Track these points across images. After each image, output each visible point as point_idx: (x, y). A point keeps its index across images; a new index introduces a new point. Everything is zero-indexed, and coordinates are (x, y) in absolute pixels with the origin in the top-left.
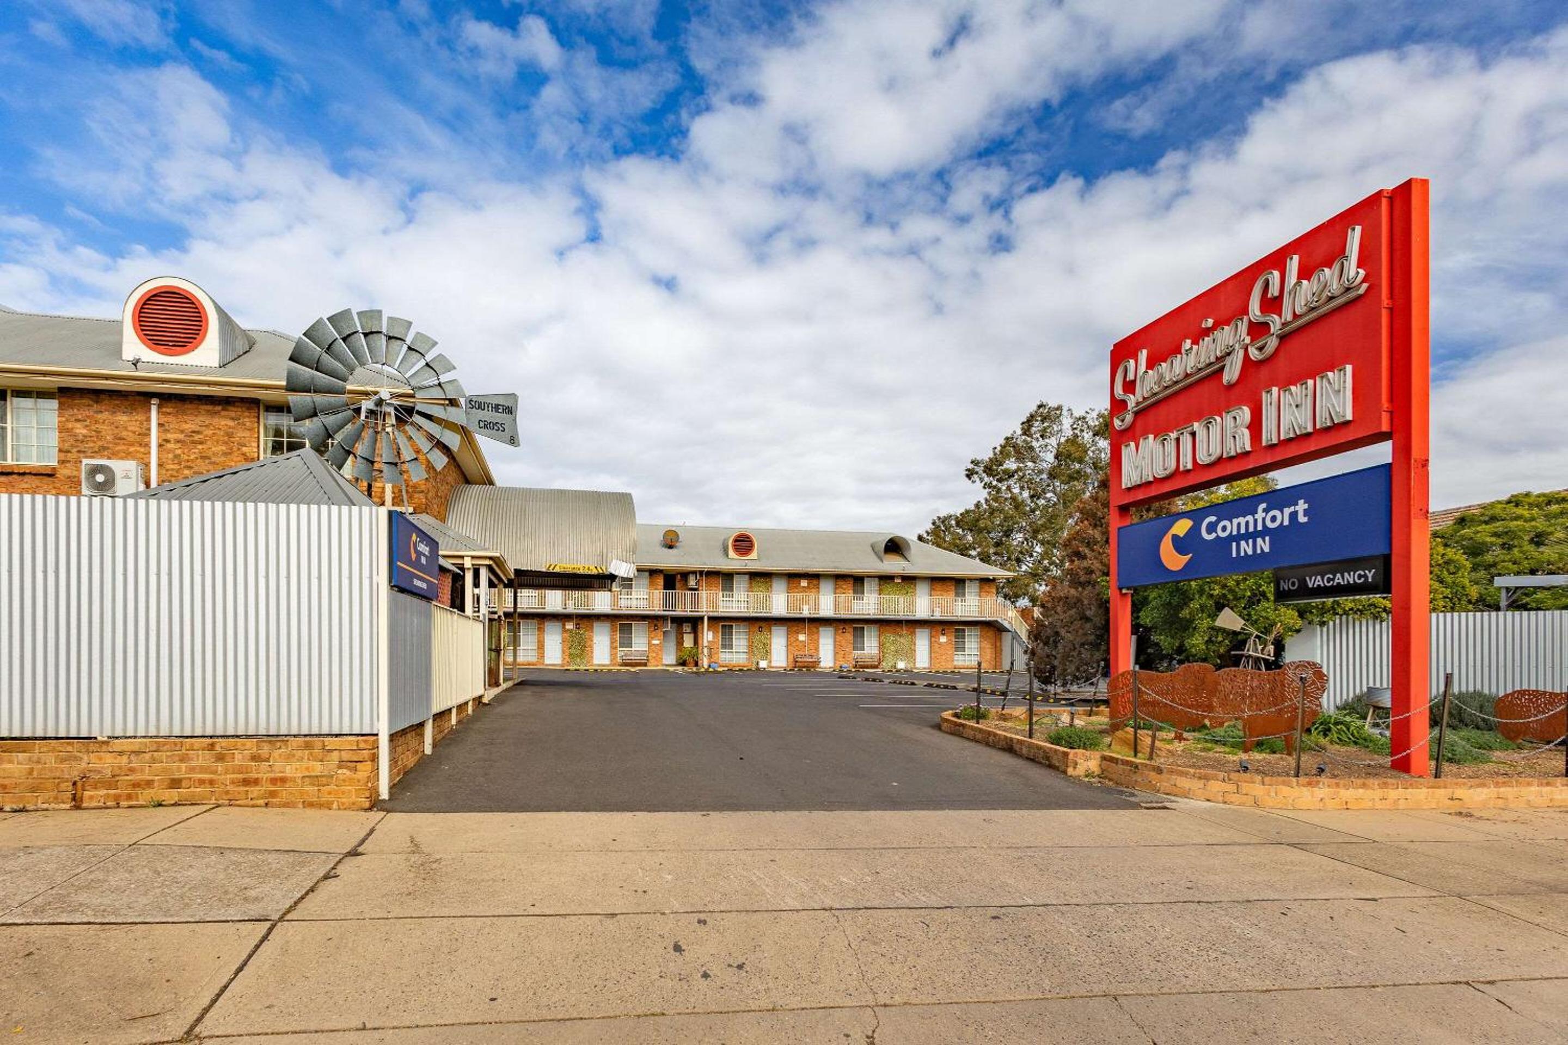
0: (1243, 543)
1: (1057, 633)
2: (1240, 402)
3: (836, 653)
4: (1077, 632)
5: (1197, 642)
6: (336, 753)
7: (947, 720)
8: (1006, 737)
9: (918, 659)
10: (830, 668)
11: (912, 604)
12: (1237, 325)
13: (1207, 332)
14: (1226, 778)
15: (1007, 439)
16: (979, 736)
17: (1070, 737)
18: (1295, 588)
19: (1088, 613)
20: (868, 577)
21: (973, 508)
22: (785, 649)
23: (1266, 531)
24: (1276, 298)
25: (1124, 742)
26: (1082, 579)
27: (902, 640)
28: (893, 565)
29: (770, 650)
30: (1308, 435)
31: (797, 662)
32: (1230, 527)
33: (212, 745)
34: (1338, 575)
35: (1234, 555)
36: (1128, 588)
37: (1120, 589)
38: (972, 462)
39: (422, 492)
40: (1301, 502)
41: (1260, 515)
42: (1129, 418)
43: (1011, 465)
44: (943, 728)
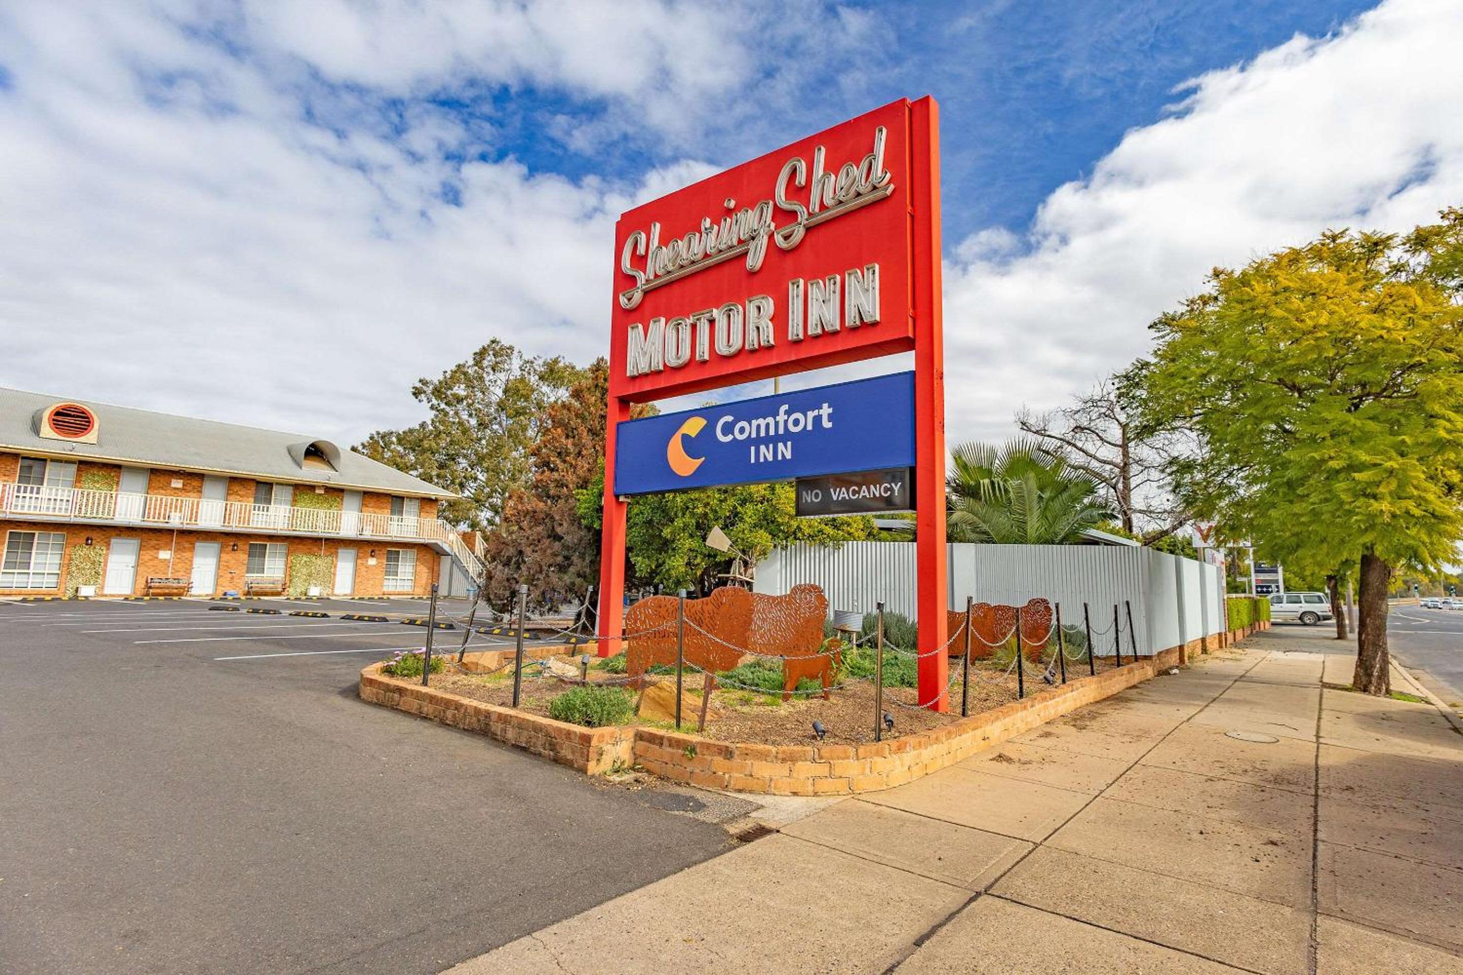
0: (763, 448)
1: (521, 553)
2: (764, 290)
3: (218, 577)
4: (545, 551)
5: (677, 564)
7: (371, 682)
8: (477, 711)
9: (337, 586)
10: (207, 595)
11: (338, 519)
12: (762, 209)
13: (729, 212)
14: (816, 756)
15: (459, 366)
16: (428, 709)
17: (586, 705)
18: (819, 500)
19: (559, 530)
20: (277, 484)
21: (417, 427)
22: (132, 570)
23: (787, 436)
24: (802, 188)
25: (660, 704)
26: (552, 492)
27: (319, 561)
28: (314, 472)
29: (105, 571)
30: (835, 333)
31: (150, 587)
32: (746, 430)
34: (864, 487)
35: (753, 461)
36: (626, 496)
37: (617, 497)
38: (421, 381)
40: (825, 405)
41: (781, 418)
42: (638, 296)
43: (460, 390)
44: (363, 696)
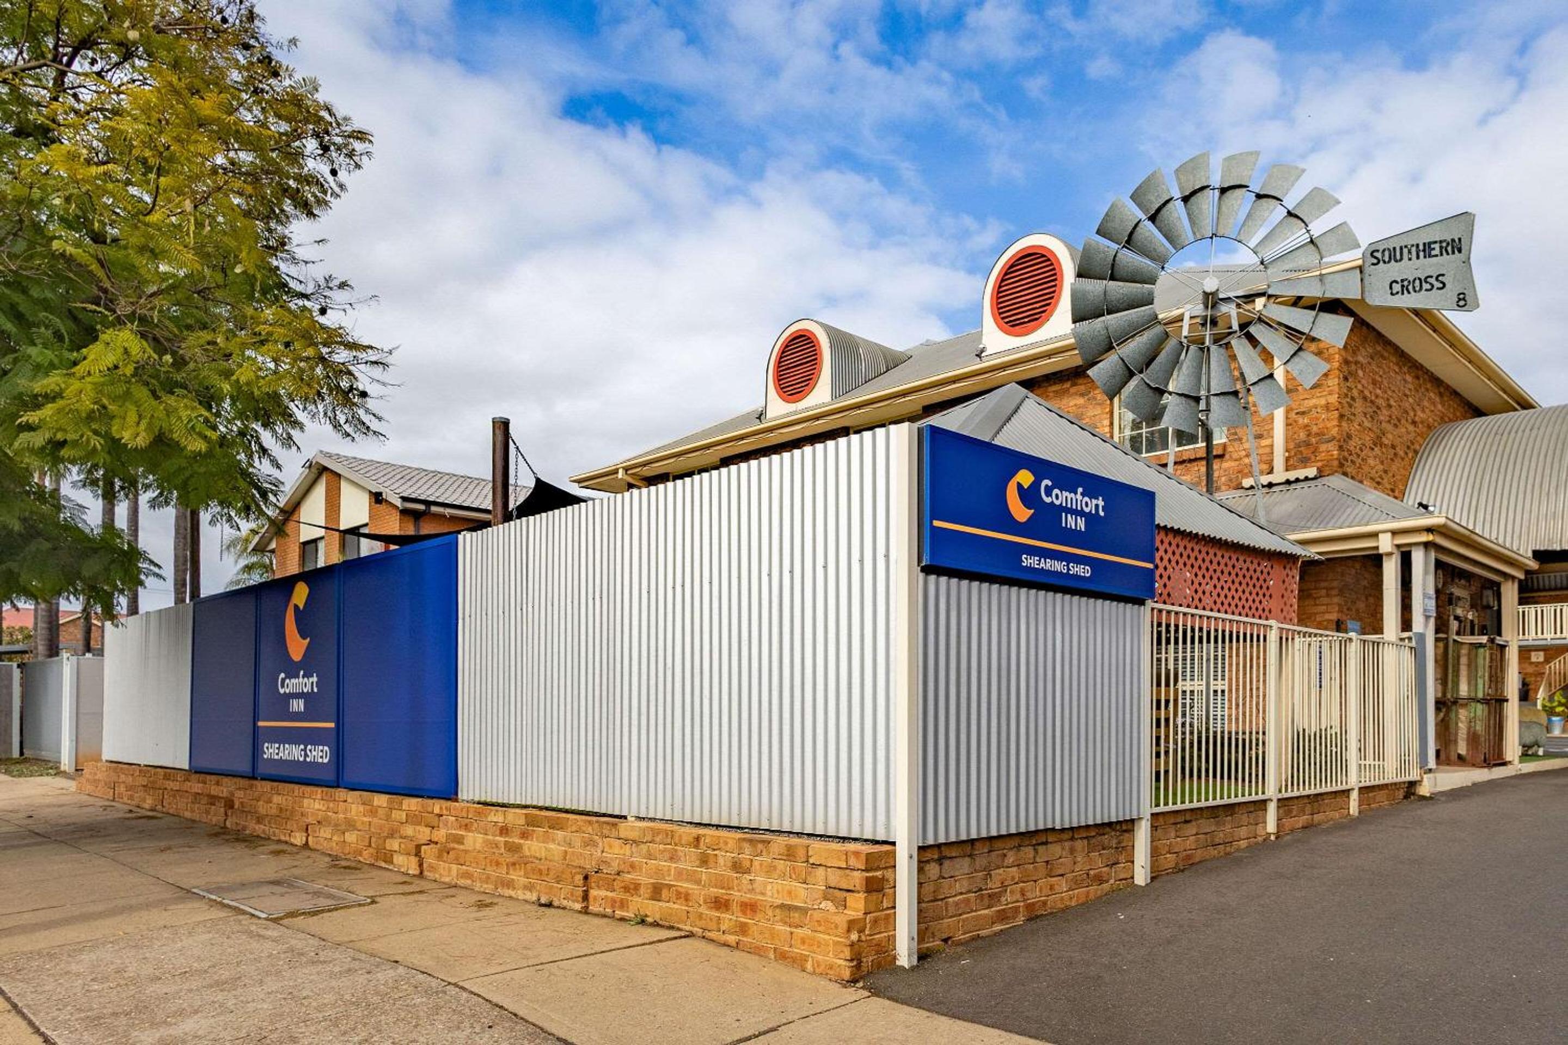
6: (821, 871)
33: (698, 839)
39: (1334, 438)
